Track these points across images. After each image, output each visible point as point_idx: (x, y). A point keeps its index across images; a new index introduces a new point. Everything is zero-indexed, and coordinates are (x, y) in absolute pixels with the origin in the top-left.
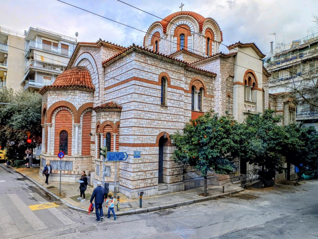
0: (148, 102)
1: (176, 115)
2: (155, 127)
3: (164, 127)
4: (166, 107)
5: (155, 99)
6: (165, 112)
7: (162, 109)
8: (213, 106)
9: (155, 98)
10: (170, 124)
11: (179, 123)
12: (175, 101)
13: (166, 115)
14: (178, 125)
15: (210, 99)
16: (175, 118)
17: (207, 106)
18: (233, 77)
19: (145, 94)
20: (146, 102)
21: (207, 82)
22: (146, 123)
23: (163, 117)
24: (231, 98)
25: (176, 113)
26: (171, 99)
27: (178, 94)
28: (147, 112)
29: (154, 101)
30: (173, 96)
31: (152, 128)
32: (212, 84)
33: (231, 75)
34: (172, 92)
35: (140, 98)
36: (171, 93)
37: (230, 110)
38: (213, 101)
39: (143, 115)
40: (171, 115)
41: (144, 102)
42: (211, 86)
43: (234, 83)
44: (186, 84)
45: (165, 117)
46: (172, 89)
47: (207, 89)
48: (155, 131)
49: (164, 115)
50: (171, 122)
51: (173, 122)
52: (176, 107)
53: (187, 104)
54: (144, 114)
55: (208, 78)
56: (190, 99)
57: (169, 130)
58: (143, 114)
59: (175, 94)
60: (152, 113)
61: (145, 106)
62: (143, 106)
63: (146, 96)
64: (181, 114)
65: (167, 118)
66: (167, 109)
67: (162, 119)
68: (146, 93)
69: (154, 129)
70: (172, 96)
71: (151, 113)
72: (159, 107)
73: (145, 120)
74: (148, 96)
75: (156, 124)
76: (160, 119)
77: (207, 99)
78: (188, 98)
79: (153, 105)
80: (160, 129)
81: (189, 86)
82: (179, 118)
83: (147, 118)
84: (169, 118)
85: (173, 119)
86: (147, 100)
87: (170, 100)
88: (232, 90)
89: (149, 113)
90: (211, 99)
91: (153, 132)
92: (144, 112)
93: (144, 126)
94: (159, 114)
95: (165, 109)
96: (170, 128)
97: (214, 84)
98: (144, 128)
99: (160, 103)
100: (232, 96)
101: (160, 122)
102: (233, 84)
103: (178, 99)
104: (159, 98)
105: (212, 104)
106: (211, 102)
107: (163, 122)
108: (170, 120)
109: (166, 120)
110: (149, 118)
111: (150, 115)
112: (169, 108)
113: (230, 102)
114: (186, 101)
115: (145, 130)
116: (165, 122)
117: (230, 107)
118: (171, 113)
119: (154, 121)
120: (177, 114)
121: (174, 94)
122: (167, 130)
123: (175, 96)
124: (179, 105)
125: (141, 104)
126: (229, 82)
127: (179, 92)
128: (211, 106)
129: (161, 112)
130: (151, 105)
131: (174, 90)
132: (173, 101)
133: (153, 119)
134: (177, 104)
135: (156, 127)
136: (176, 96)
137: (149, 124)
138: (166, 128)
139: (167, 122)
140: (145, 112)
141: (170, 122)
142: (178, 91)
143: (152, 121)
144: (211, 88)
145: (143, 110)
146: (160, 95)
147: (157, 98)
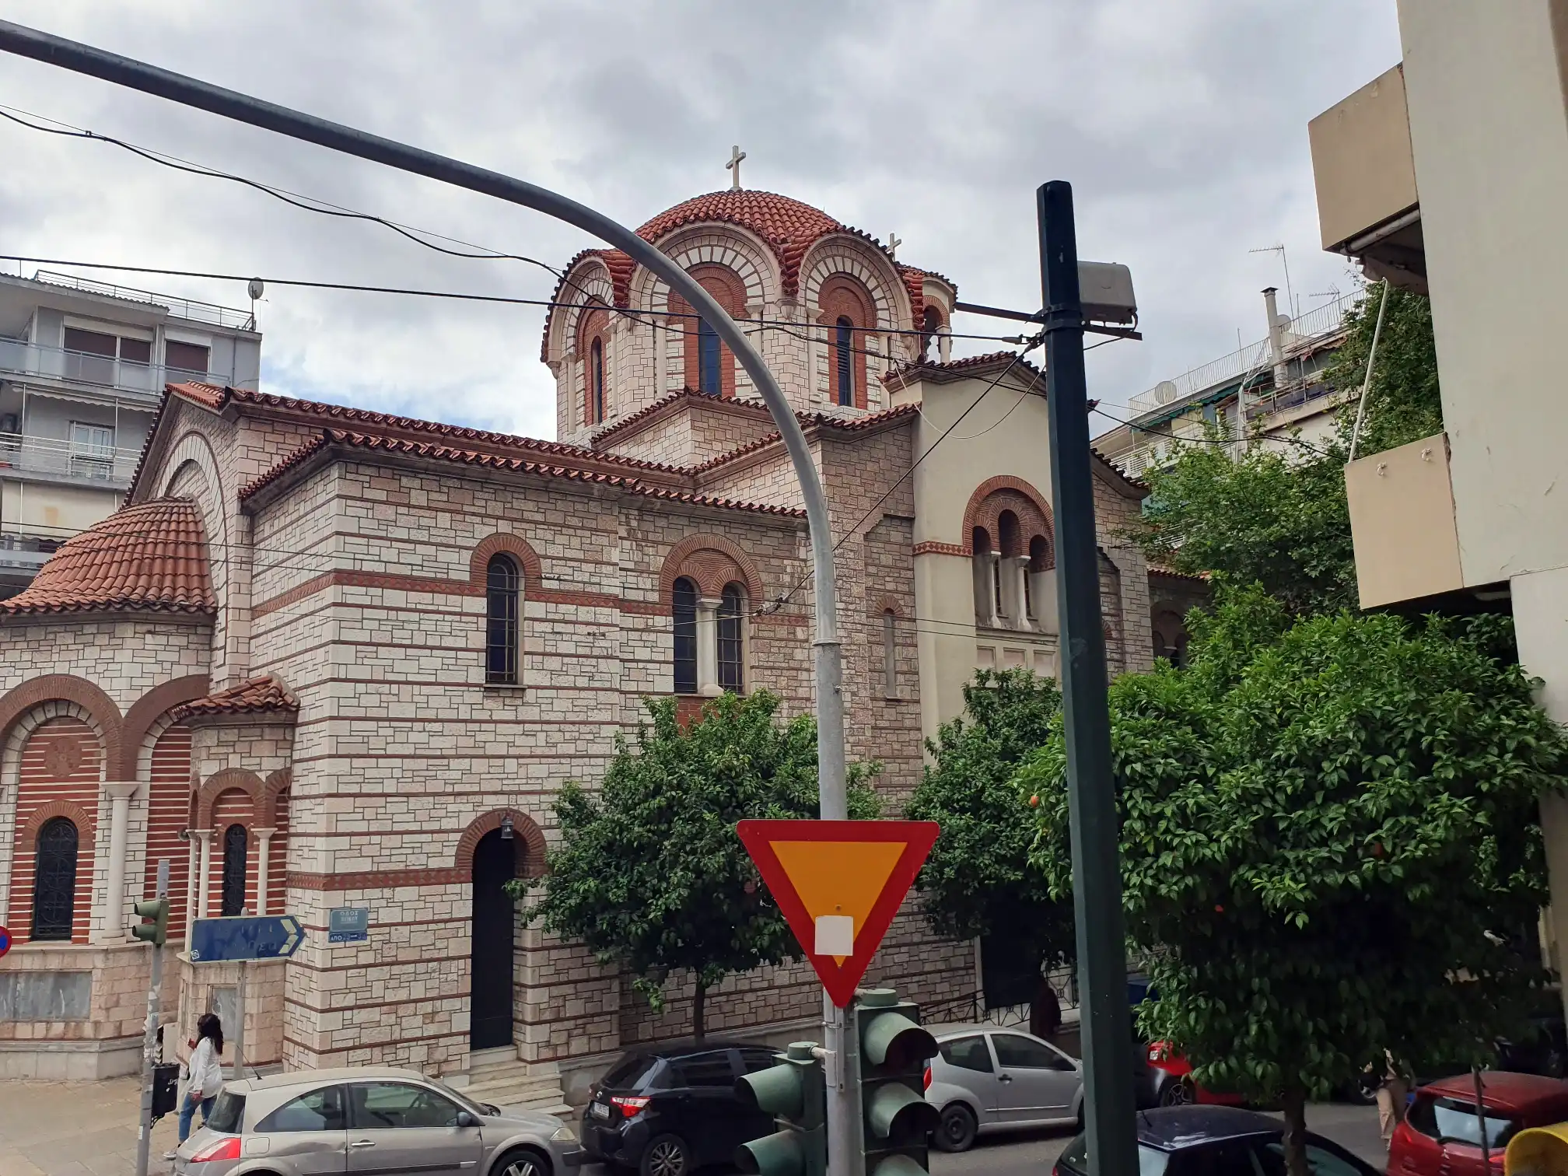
0: (411, 678)
1: (573, 723)
2: (449, 789)
3: (505, 788)
4: (518, 694)
5: (453, 661)
6: (510, 716)
7: (489, 704)
8: (805, 665)
9: (452, 654)
10: (538, 769)
11: (593, 761)
12: (566, 660)
13: (519, 728)
14: (586, 770)
15: (782, 632)
16: (566, 741)
17: (771, 668)
18: (910, 520)
19: (395, 641)
20: (402, 678)
21: (761, 556)
22: (397, 773)
23: (499, 738)
24: (902, 619)
25: (571, 717)
26: (544, 654)
27: (587, 624)
28: (409, 724)
29: (445, 668)
30: (558, 637)
31: (434, 795)
32: (797, 563)
33: (892, 513)
34: (553, 621)
35: (366, 661)
36: (547, 627)
37: (901, 678)
38: (807, 641)
39: (381, 738)
40: (546, 727)
41: (390, 677)
42: (789, 570)
43: (914, 550)
44: (642, 572)
45: (511, 739)
46: (551, 607)
47: (763, 585)
48: (451, 808)
49: (501, 727)
50: (544, 760)
51: (557, 760)
52: (575, 688)
53: (649, 666)
54: (390, 732)
55: (770, 533)
56: (669, 641)
57: (534, 799)
58: (381, 732)
59: (570, 628)
60: (437, 727)
61: (398, 695)
62: (384, 698)
63: (400, 652)
64: (605, 716)
65: (519, 741)
66: (519, 702)
67: (491, 750)
68: (402, 637)
69: (443, 799)
70: (548, 636)
71: (429, 726)
72: (476, 696)
73: (397, 762)
74: (410, 651)
75: (457, 775)
76: (480, 752)
77: (766, 634)
78: (652, 636)
79: (440, 690)
80: (478, 798)
81: (656, 583)
82: (591, 737)
83: (409, 750)
84: (531, 741)
85: (555, 745)
86: (407, 668)
87: (539, 658)
88: (911, 581)
89: (418, 726)
90: (794, 633)
91: (443, 813)
92: (387, 724)
93: (390, 787)
94: (476, 727)
95: (507, 701)
96: (538, 788)
97: (805, 561)
98: (389, 799)
99: (478, 675)
100: (907, 610)
101: (479, 765)
102: (911, 553)
103: (587, 651)
104: (474, 655)
105: (799, 654)
106: (792, 644)
107: (500, 762)
108: (538, 752)
109: (513, 751)
110: (418, 752)
111: (424, 737)
112: (530, 695)
113: (897, 640)
114: (643, 654)
115: (396, 806)
116: (511, 765)
117: (898, 664)
118: (545, 717)
119: (445, 761)
120: (582, 717)
121: (559, 627)
122: (522, 799)
123: (565, 637)
124: (591, 678)
125: (372, 687)
126: (888, 547)
127: (590, 618)
128: (792, 664)
129: (485, 716)
130: (425, 690)
131: (563, 608)
132: (554, 663)
133: (438, 753)
134: (582, 674)
135: (458, 788)
136: (575, 638)
137: (416, 779)
138: (516, 788)
139: (521, 761)
140: (393, 724)
141: (537, 760)
142: (585, 613)
143: (431, 762)
144: (787, 579)
145: (383, 713)
146: (480, 640)
147: (460, 654)
